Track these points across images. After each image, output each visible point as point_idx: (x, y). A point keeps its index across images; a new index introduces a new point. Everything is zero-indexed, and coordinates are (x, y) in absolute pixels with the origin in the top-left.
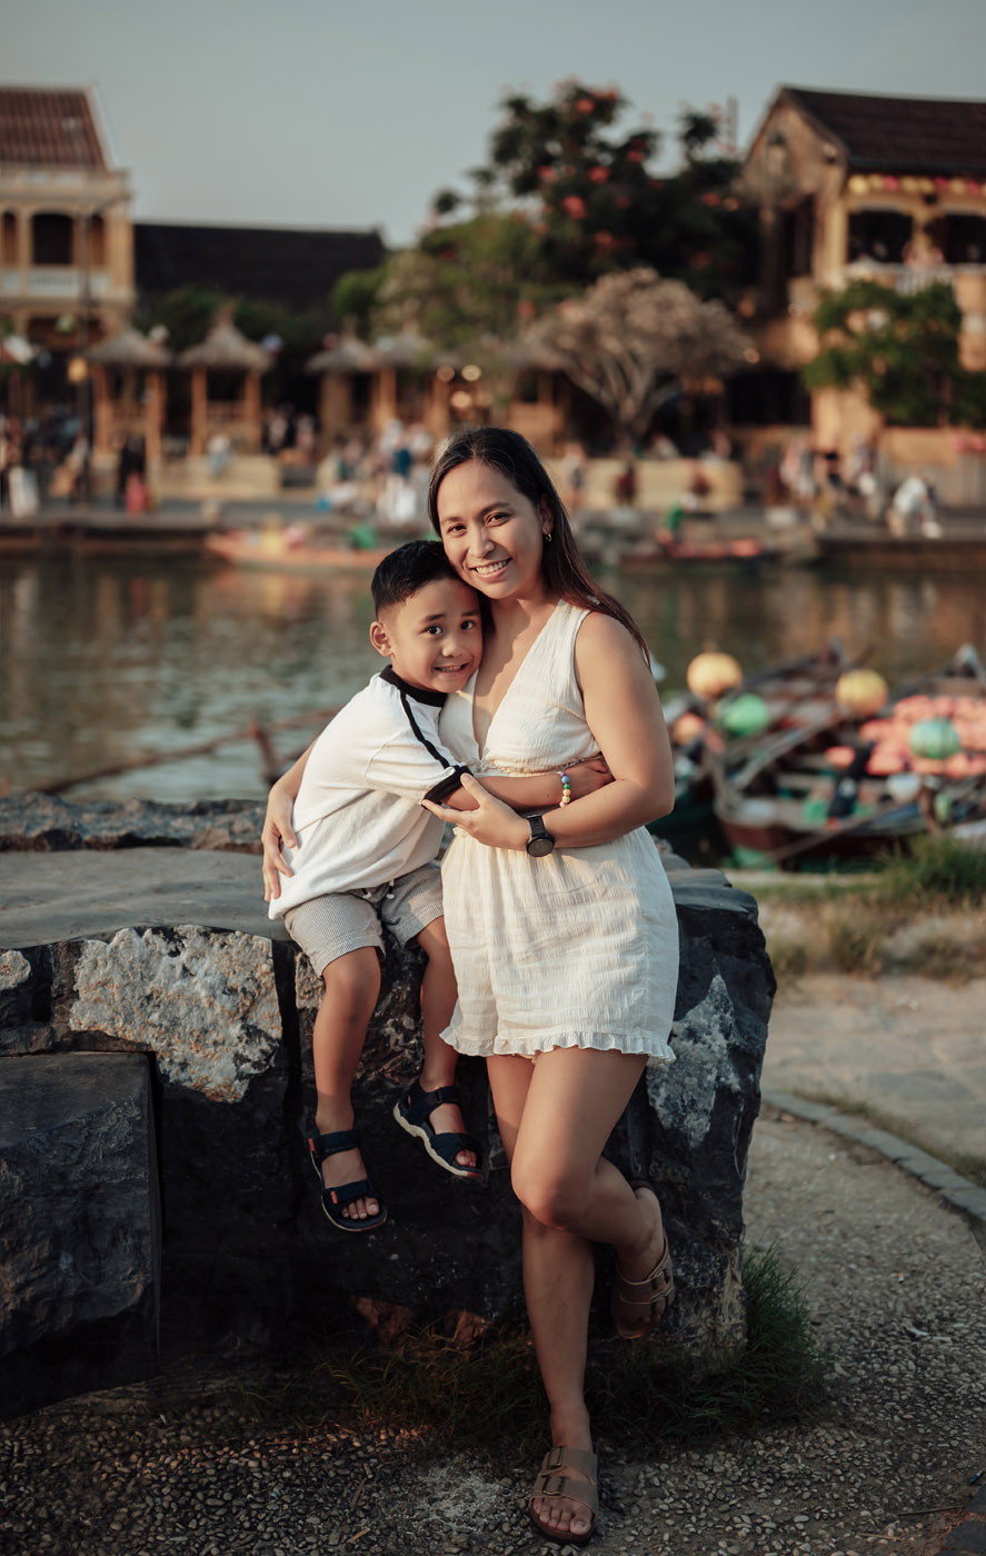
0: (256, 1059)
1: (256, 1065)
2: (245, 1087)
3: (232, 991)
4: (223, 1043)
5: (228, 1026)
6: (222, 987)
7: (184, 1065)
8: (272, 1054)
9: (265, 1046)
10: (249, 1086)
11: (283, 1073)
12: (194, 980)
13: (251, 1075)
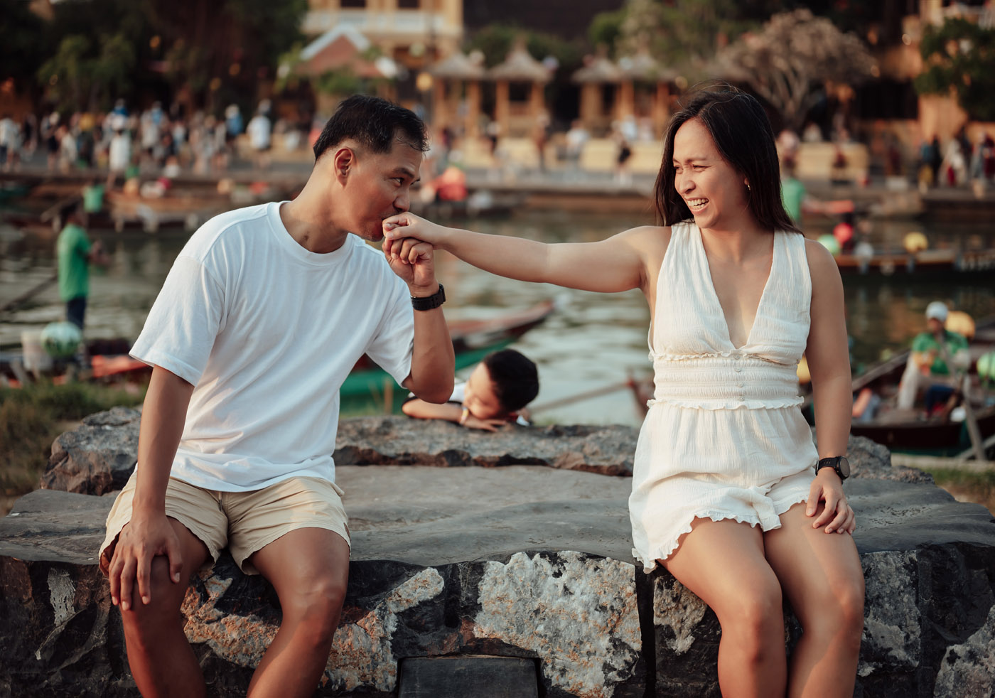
0: (620, 669)
1: (621, 674)
2: (611, 693)
3: (603, 608)
4: (595, 654)
5: (599, 639)
6: (595, 605)
7: (563, 672)
8: (634, 664)
9: (628, 657)
10: (614, 692)
11: (641, 681)
12: (573, 597)
13: (616, 682)
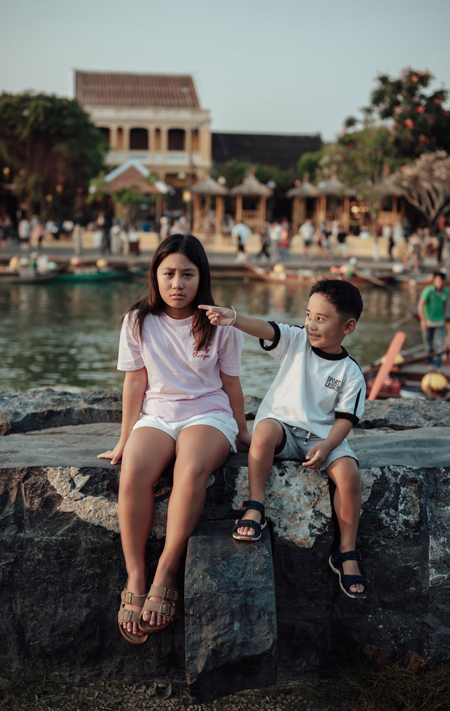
0: (319, 527)
1: (319, 530)
2: (314, 541)
3: (309, 494)
4: (304, 519)
5: (306, 511)
6: (304, 491)
7: (285, 529)
8: (327, 525)
9: (324, 521)
10: (316, 540)
11: (332, 534)
12: (291, 487)
13: (317, 535)
